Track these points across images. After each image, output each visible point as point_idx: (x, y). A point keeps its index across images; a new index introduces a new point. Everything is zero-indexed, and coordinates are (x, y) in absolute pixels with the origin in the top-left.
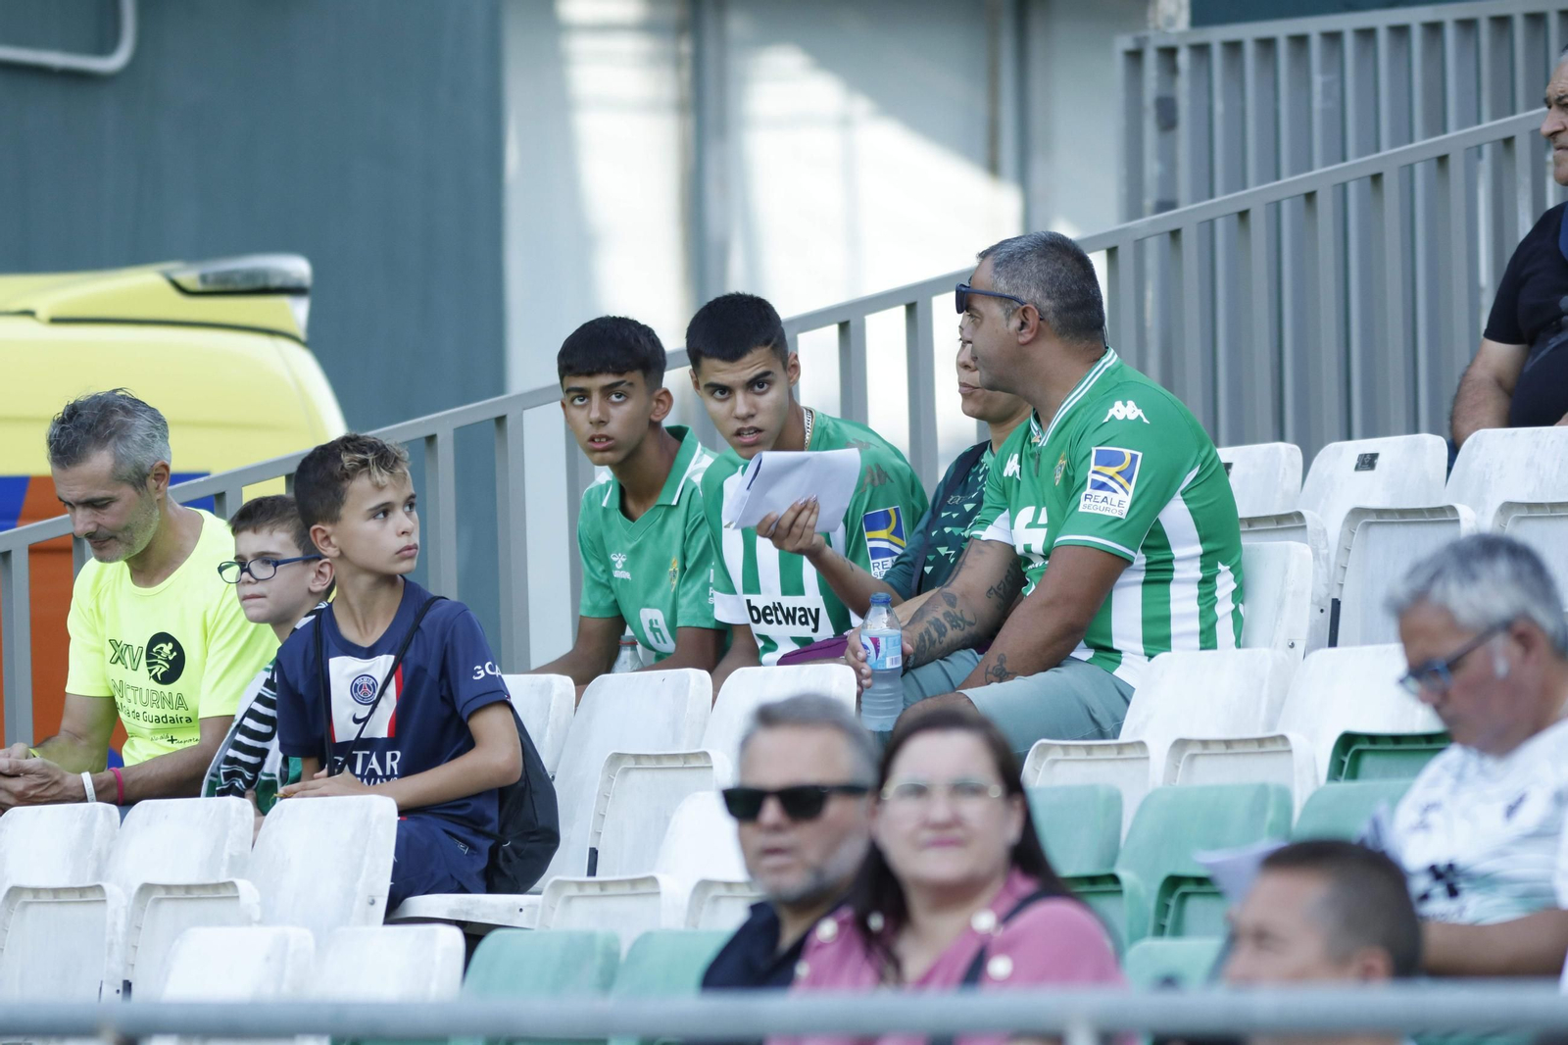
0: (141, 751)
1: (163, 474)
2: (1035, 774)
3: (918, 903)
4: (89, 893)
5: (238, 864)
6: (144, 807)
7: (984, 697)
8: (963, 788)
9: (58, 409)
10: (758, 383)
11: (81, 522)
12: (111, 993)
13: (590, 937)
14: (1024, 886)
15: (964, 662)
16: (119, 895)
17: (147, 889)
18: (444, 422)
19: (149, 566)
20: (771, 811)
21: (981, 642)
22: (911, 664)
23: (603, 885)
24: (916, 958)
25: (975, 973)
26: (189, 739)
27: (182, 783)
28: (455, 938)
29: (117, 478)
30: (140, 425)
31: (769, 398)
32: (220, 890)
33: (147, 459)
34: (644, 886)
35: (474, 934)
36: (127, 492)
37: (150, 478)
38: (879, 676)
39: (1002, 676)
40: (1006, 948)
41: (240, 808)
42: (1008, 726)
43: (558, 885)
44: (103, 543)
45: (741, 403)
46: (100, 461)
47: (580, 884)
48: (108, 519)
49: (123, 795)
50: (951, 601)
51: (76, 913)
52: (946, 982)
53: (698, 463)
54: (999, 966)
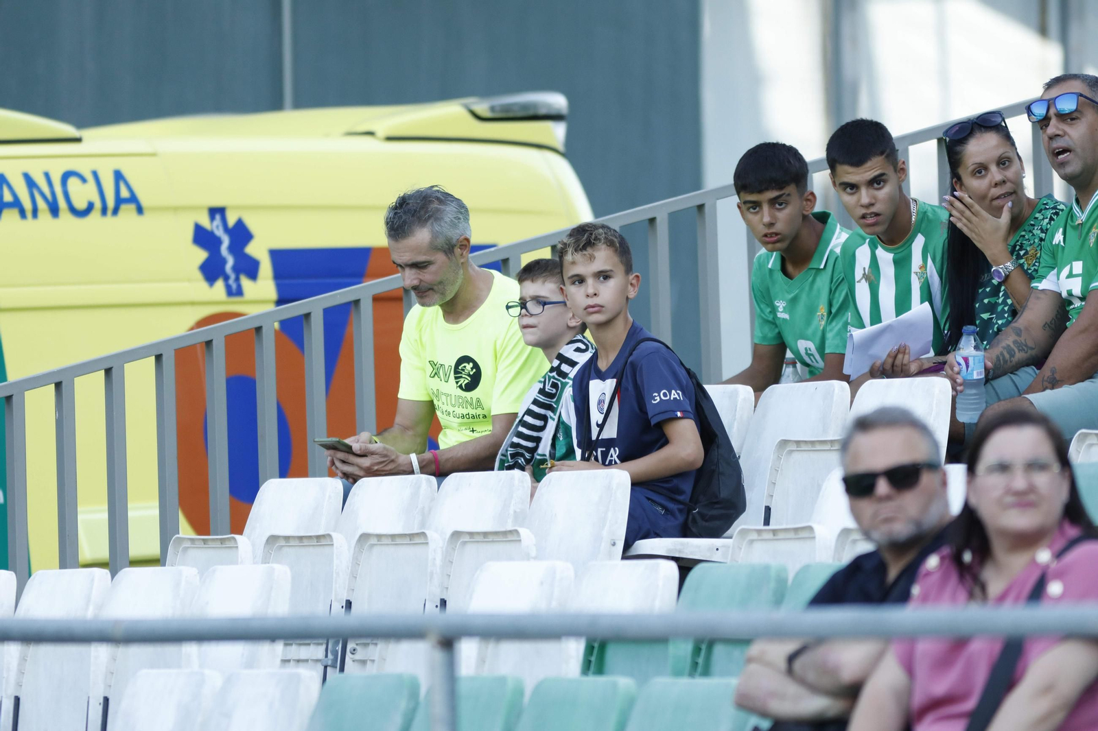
0: (451, 439)
1: (465, 244)
2: (1077, 454)
3: (998, 546)
4: (416, 538)
5: (520, 517)
6: (454, 478)
7: (1041, 400)
8: (1034, 466)
9: (392, 200)
10: (876, 182)
11: (409, 278)
12: (432, 608)
13: (767, 568)
14: (1072, 532)
15: (1027, 375)
16: (437, 540)
17: (456, 535)
18: (661, 208)
19: (456, 309)
20: (882, 487)
21: (1038, 361)
22: (991, 376)
23: (775, 532)
24: (995, 583)
25: (1037, 592)
26: (485, 430)
27: (481, 461)
28: (673, 567)
29: (433, 247)
30: (449, 211)
31: (885, 192)
32: (509, 536)
33: (454, 235)
34: (804, 532)
35: (685, 567)
36: (440, 258)
37: (455, 248)
38: (969, 384)
39: (1054, 384)
40: (1059, 575)
41: (521, 478)
42: (1059, 421)
43: (744, 532)
44: (424, 293)
45: (865, 196)
46: (422, 236)
47: (759, 532)
48: (428, 276)
49: (440, 470)
50: (1018, 332)
51: (406, 552)
52: (1017, 599)
53: (838, 238)
54: (1055, 588)
